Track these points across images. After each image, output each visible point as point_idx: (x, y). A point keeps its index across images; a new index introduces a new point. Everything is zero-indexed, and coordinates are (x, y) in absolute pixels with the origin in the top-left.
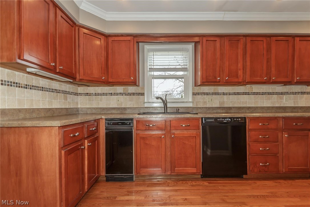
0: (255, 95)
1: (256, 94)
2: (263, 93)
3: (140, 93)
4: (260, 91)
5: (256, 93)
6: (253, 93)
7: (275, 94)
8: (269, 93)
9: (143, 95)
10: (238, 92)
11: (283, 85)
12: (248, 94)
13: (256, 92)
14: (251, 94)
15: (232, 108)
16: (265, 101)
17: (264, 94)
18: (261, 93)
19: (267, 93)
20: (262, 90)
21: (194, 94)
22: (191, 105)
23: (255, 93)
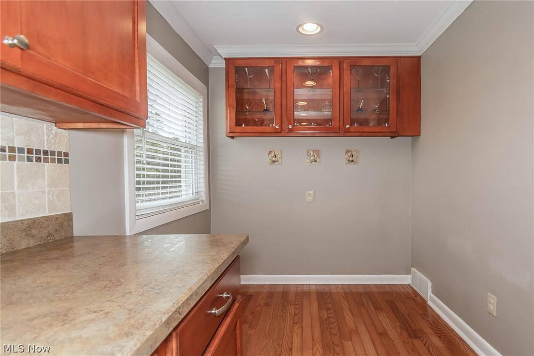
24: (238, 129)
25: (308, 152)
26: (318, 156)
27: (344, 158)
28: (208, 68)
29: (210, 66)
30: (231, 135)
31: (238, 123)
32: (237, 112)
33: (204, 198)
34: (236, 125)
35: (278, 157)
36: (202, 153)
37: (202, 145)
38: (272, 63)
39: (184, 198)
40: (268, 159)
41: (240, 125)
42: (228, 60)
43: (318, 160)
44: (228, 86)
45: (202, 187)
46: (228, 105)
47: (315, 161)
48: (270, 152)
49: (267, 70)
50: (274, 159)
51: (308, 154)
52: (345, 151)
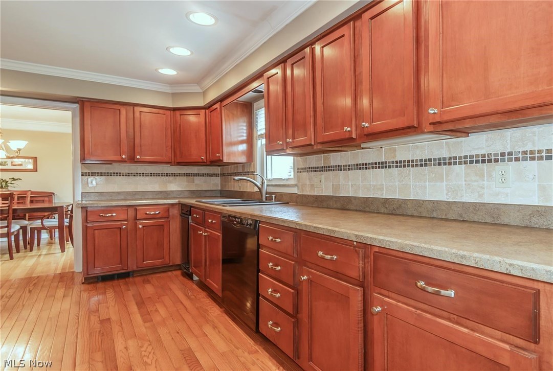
0: (402, 169)
1: (405, 166)
2: (421, 160)
3: (252, 172)
4: (413, 155)
5: (404, 161)
6: (397, 162)
7: (460, 163)
8: (439, 159)
10: (365, 162)
12: (386, 167)
13: (403, 159)
14: (393, 167)
16: (427, 183)
17: (426, 165)
18: (417, 161)
19: (435, 160)
20: (418, 152)
21: (299, 171)
23: (401, 162)
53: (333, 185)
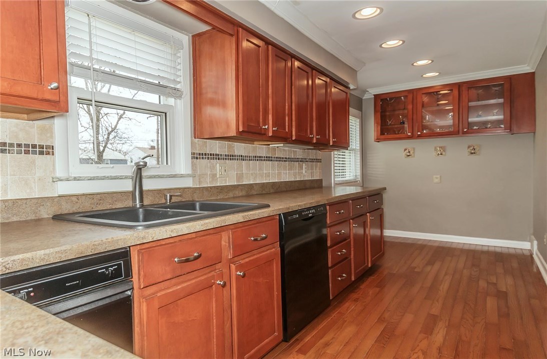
3: (34, 146)
9: (48, 153)
11: (313, 148)
15: (254, 186)
21: (196, 156)
22: (189, 183)
24: (383, 137)
25: (435, 148)
26: (444, 151)
27: (466, 152)
28: (362, 99)
29: (364, 98)
30: (378, 140)
31: (382, 133)
32: (381, 126)
33: (360, 179)
34: (381, 135)
35: (411, 152)
36: (359, 153)
37: (359, 148)
38: (406, 94)
39: (347, 178)
40: (404, 154)
41: (384, 134)
42: (376, 96)
43: (444, 153)
44: (376, 111)
45: (359, 173)
46: (376, 122)
47: (441, 154)
48: (405, 150)
49: (402, 98)
50: (408, 154)
51: (436, 149)
52: (467, 146)
53: (237, 174)
